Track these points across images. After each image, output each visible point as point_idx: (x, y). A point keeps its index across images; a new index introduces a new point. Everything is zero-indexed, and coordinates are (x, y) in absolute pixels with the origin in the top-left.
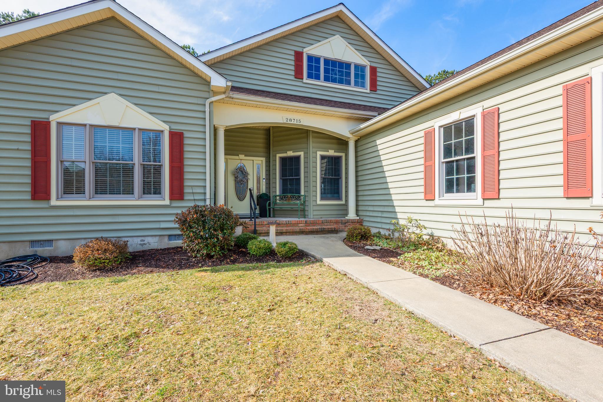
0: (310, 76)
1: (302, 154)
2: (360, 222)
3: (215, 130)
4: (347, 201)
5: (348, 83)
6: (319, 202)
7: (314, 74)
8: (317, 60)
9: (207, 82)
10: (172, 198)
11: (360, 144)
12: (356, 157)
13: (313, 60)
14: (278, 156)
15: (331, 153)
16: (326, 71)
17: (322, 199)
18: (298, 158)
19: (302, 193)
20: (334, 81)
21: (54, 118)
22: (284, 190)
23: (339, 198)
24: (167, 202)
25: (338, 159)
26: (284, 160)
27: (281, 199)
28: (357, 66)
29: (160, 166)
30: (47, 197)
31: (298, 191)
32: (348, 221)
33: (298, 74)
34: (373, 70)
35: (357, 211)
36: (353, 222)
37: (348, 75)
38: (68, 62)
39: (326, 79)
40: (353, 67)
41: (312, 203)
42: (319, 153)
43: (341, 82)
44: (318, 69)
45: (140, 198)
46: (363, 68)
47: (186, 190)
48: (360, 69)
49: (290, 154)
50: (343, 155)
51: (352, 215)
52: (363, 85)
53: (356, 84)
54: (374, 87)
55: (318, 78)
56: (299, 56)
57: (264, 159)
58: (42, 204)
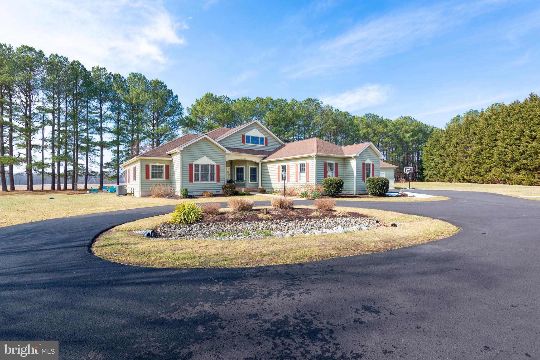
0: (247, 142)
1: (244, 167)
2: (263, 188)
4: (258, 182)
5: (258, 144)
6: (250, 183)
7: (248, 142)
8: (249, 137)
9: (225, 152)
10: (217, 182)
11: (262, 164)
12: (261, 167)
13: (248, 137)
14: (235, 167)
15: (253, 167)
16: (252, 140)
17: (251, 181)
18: (243, 168)
19: (244, 180)
20: (254, 143)
21: (194, 163)
22: (238, 178)
23: (256, 181)
24: (216, 183)
25: (255, 168)
26: (237, 169)
27: (237, 181)
28: (261, 138)
29: (214, 174)
30: (192, 182)
31: (243, 179)
32: (259, 188)
33: (243, 142)
34: (266, 139)
35: (262, 185)
36: (261, 188)
37: (258, 141)
38: (196, 149)
39: (252, 143)
40: (260, 138)
41: (248, 183)
42: (250, 167)
43: (256, 143)
44: (249, 140)
45: (201, 182)
46: (263, 138)
47: (220, 180)
48: (262, 139)
49: (240, 167)
50: (257, 167)
51: (260, 187)
52: (263, 144)
53: (261, 144)
54: (266, 144)
55: (249, 143)
56: (243, 136)
57: (230, 168)
58: (191, 183)
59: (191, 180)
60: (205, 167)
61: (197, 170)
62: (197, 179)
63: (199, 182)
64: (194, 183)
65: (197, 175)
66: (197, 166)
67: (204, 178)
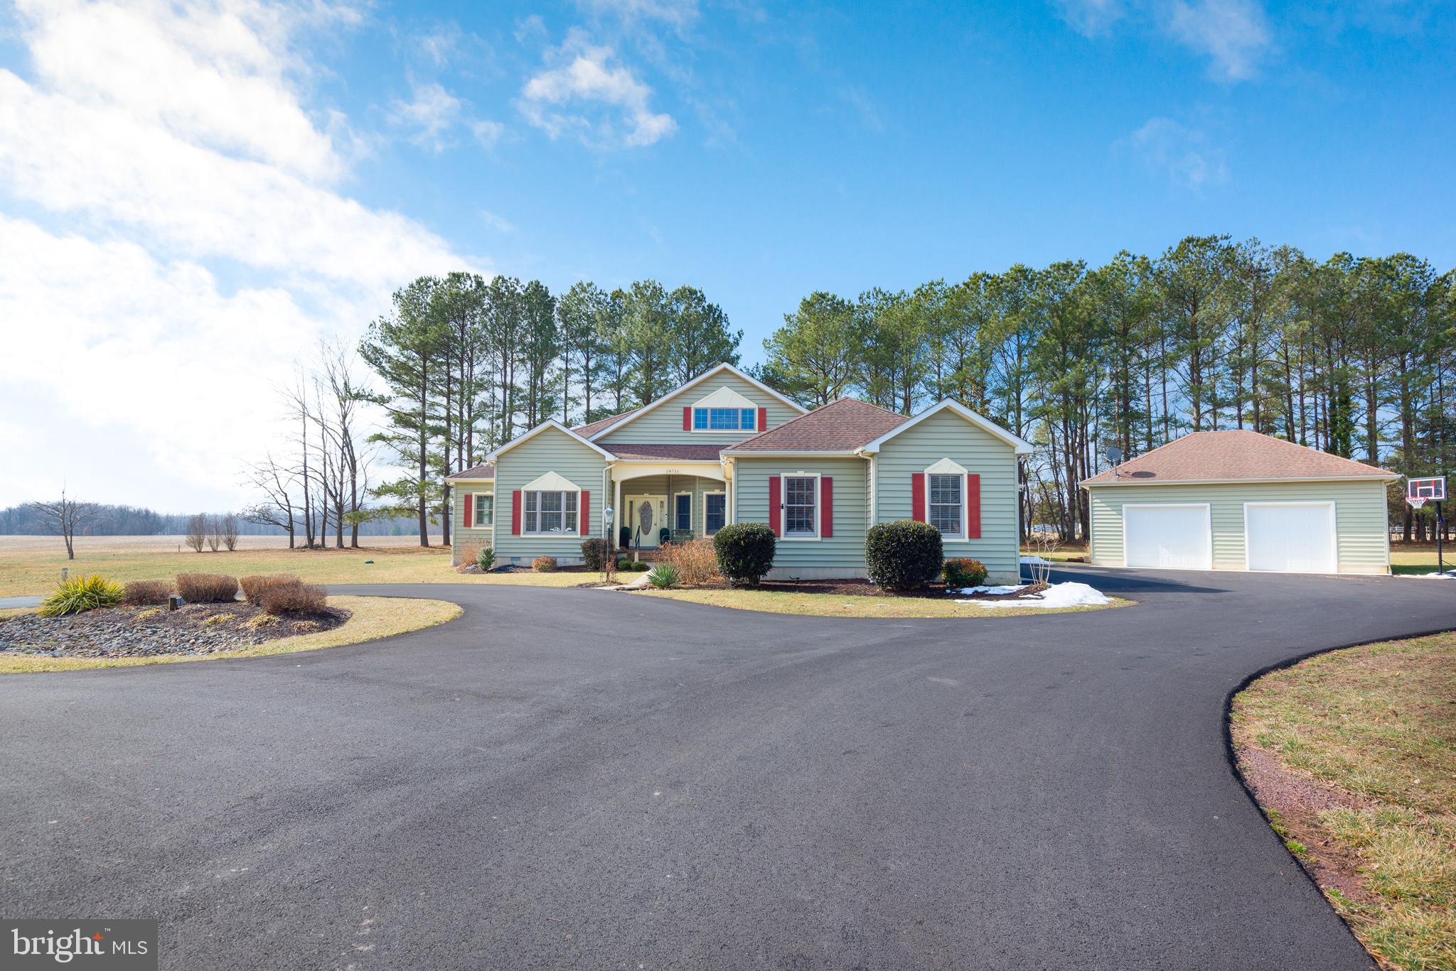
0: (697, 426)
1: (691, 493)
3: (613, 483)
5: (736, 427)
7: (701, 425)
8: (705, 410)
10: (582, 534)
13: (701, 413)
14: (676, 494)
15: (713, 492)
16: (713, 420)
17: (708, 533)
18: (689, 497)
19: (691, 529)
20: (721, 427)
21: (524, 489)
22: (679, 525)
25: (723, 497)
26: (679, 499)
27: (677, 533)
28: (744, 410)
29: (574, 513)
30: (519, 533)
31: (689, 527)
33: (687, 426)
34: (762, 411)
37: (736, 420)
39: (712, 427)
40: (739, 412)
42: (705, 493)
43: (728, 427)
44: (705, 419)
46: (750, 411)
47: (590, 529)
48: (748, 413)
49: (683, 493)
50: (725, 493)
52: (751, 427)
53: (744, 427)
54: (763, 427)
55: (705, 427)
56: (687, 411)
57: (665, 497)
58: (516, 537)
59: (516, 530)
60: (551, 498)
61: (531, 506)
62: (531, 527)
63: (537, 535)
64: (522, 536)
65: (531, 517)
66: (531, 495)
67: (550, 523)
